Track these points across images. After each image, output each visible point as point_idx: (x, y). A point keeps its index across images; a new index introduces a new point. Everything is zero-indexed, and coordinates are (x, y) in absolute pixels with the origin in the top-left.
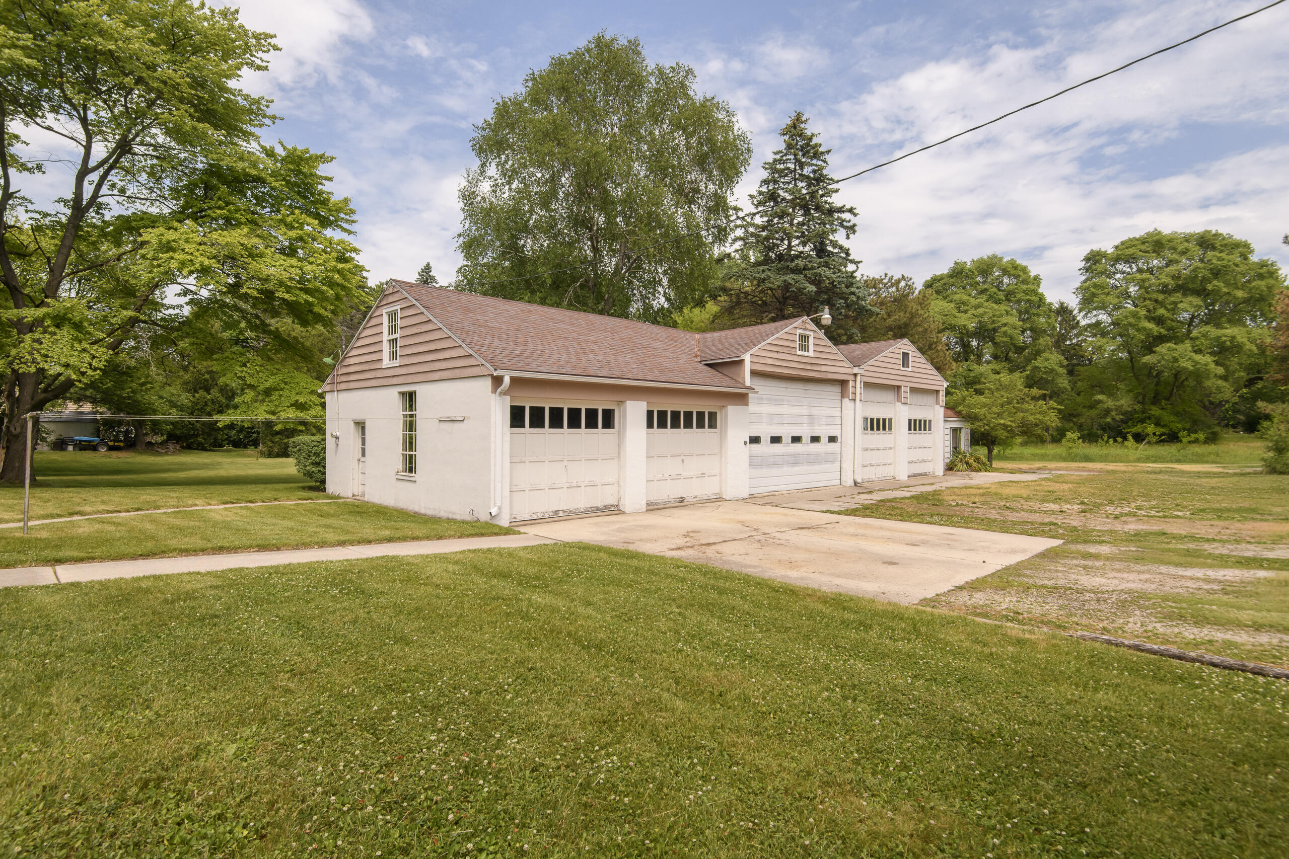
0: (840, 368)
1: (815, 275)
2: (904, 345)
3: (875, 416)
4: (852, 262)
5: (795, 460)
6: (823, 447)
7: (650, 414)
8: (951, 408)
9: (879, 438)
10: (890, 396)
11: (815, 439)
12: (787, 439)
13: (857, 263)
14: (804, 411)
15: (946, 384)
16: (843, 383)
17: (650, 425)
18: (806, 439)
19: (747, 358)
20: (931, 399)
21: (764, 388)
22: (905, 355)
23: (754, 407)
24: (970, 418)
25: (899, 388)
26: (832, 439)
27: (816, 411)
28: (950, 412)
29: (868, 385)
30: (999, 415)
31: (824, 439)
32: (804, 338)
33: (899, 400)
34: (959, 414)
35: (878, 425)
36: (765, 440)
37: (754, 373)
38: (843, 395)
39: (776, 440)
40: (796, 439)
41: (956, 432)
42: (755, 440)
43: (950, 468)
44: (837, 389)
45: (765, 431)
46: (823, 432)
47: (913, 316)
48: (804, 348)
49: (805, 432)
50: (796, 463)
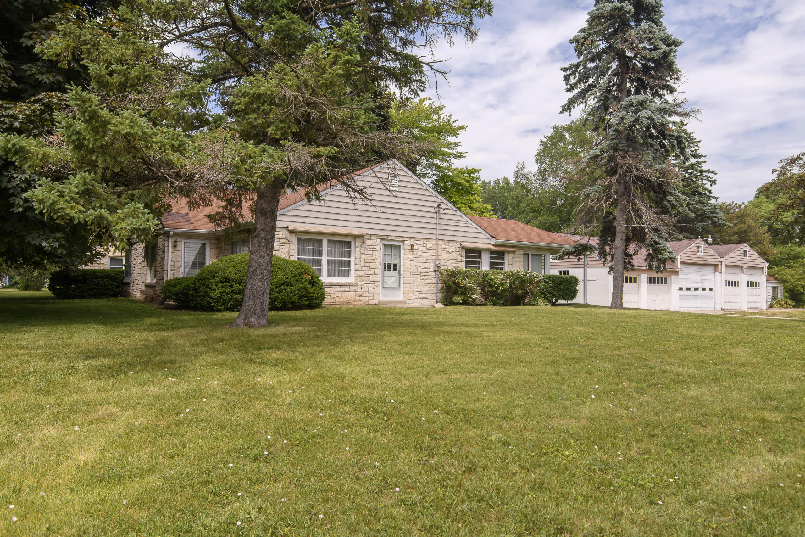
0: (715, 259)
1: (695, 208)
2: (745, 247)
3: (730, 280)
4: (714, 197)
5: (696, 298)
6: (707, 293)
7: (650, 278)
8: (771, 276)
9: (732, 290)
10: (738, 270)
11: (704, 289)
12: (692, 289)
13: (716, 198)
14: (699, 277)
15: (767, 264)
16: (716, 266)
17: (650, 282)
18: (700, 289)
19: (678, 257)
20: (759, 272)
21: (685, 268)
22: (745, 252)
23: (681, 276)
24: (783, 281)
25: (742, 267)
26: (711, 290)
27: (704, 277)
28: (771, 278)
29: (727, 266)
30: (799, 280)
31: (708, 290)
32: (700, 247)
33: (742, 272)
34: (776, 279)
35: (732, 284)
36: (684, 289)
37: (681, 263)
38: (716, 270)
39: (688, 289)
40: (696, 289)
41: (774, 288)
42: (681, 289)
43: (771, 306)
44: (713, 268)
45: (685, 286)
46: (707, 286)
47: (749, 226)
48: (700, 251)
49: (700, 286)
50: (696, 299)
